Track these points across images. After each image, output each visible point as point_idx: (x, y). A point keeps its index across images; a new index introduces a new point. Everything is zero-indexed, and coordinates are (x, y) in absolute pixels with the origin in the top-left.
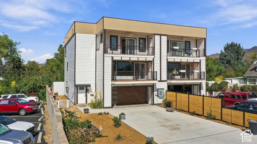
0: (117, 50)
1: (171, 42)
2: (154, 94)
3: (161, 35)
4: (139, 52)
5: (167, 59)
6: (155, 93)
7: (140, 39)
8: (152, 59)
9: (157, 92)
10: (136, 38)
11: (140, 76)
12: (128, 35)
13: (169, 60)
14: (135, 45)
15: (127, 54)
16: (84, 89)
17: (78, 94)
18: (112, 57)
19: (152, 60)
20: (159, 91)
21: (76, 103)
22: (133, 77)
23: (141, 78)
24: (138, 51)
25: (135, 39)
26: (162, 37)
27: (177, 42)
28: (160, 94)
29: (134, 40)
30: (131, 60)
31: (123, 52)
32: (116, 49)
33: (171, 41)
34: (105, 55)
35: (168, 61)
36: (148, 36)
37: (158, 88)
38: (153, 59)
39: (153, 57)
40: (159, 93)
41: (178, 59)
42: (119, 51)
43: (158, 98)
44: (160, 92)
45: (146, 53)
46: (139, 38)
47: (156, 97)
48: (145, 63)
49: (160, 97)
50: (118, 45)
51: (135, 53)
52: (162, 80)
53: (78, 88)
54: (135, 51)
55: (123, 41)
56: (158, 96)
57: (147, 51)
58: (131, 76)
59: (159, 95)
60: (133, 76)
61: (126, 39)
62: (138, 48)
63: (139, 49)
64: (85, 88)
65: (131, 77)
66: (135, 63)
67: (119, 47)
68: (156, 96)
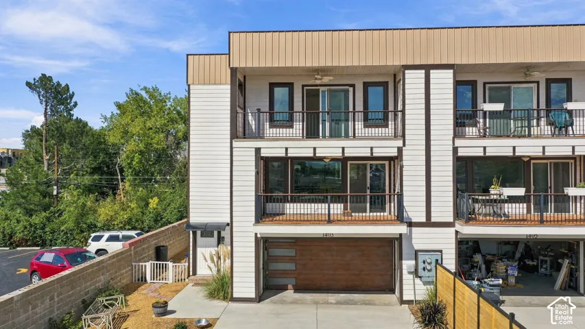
0: (292, 127)
1: (487, 86)
2: (404, 267)
3: (428, 68)
4: (365, 126)
5: (455, 150)
6: (408, 264)
7: (366, 85)
8: (396, 150)
9: (413, 262)
10: (353, 86)
11: (368, 205)
12: (316, 79)
13: (461, 153)
14: (351, 109)
15: (324, 137)
16: (213, 236)
17: (199, 250)
18: (258, 150)
19: (393, 152)
20: (421, 257)
21: (191, 274)
22: (345, 208)
23: (370, 212)
24: (359, 125)
25: (351, 89)
26: (434, 74)
27: (513, 86)
28: (424, 269)
29: (347, 91)
30: (317, 155)
31: (312, 132)
32: (289, 123)
33: (485, 84)
34: (235, 144)
35: (459, 154)
36: (395, 75)
37: (417, 247)
38: (400, 150)
39: (400, 143)
40: (421, 265)
41: (499, 147)
42: (298, 127)
43: (418, 281)
44: (424, 262)
45: (390, 130)
46: (364, 83)
47: (411, 276)
48: (387, 163)
49: (423, 279)
50: (295, 110)
51: (351, 134)
52: (433, 220)
53: (199, 233)
54: (351, 124)
55: (312, 96)
56: (416, 273)
57: (391, 124)
58: (339, 202)
59: (421, 272)
60: (346, 202)
61: (322, 89)
62: (360, 116)
63: (366, 119)
64: (216, 233)
65: (337, 209)
66: (349, 163)
67: (297, 116)
68: (410, 273)
